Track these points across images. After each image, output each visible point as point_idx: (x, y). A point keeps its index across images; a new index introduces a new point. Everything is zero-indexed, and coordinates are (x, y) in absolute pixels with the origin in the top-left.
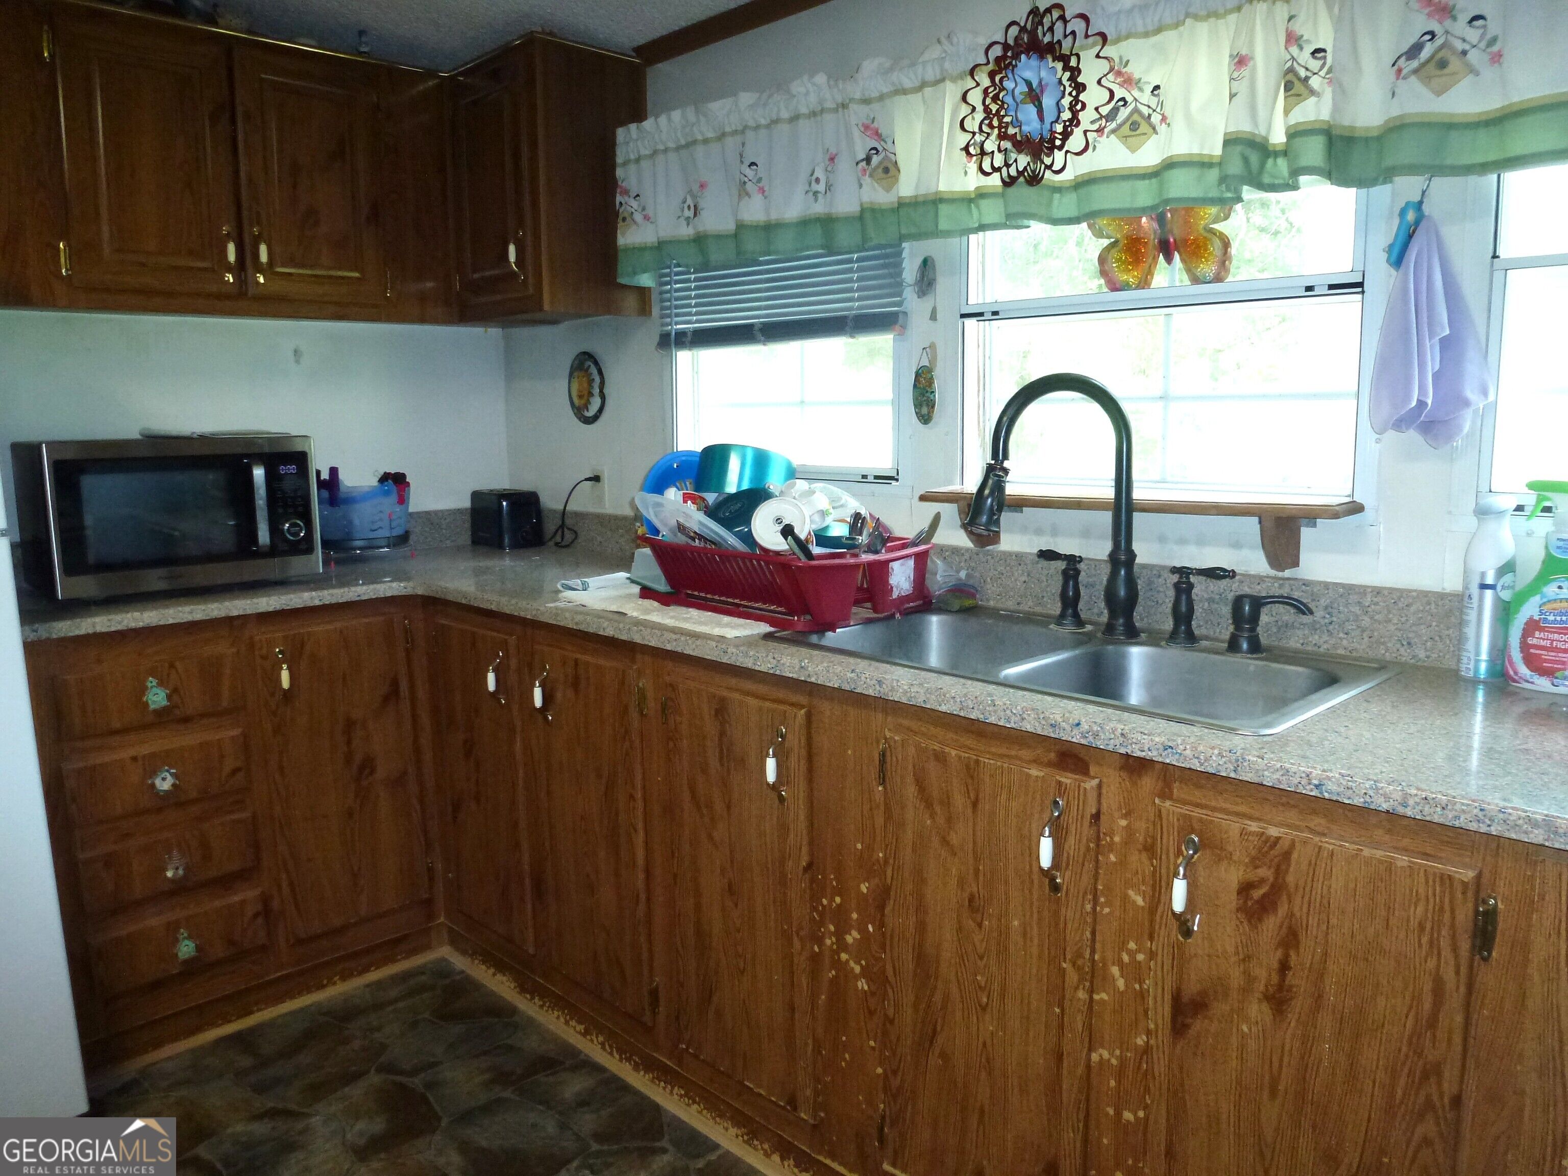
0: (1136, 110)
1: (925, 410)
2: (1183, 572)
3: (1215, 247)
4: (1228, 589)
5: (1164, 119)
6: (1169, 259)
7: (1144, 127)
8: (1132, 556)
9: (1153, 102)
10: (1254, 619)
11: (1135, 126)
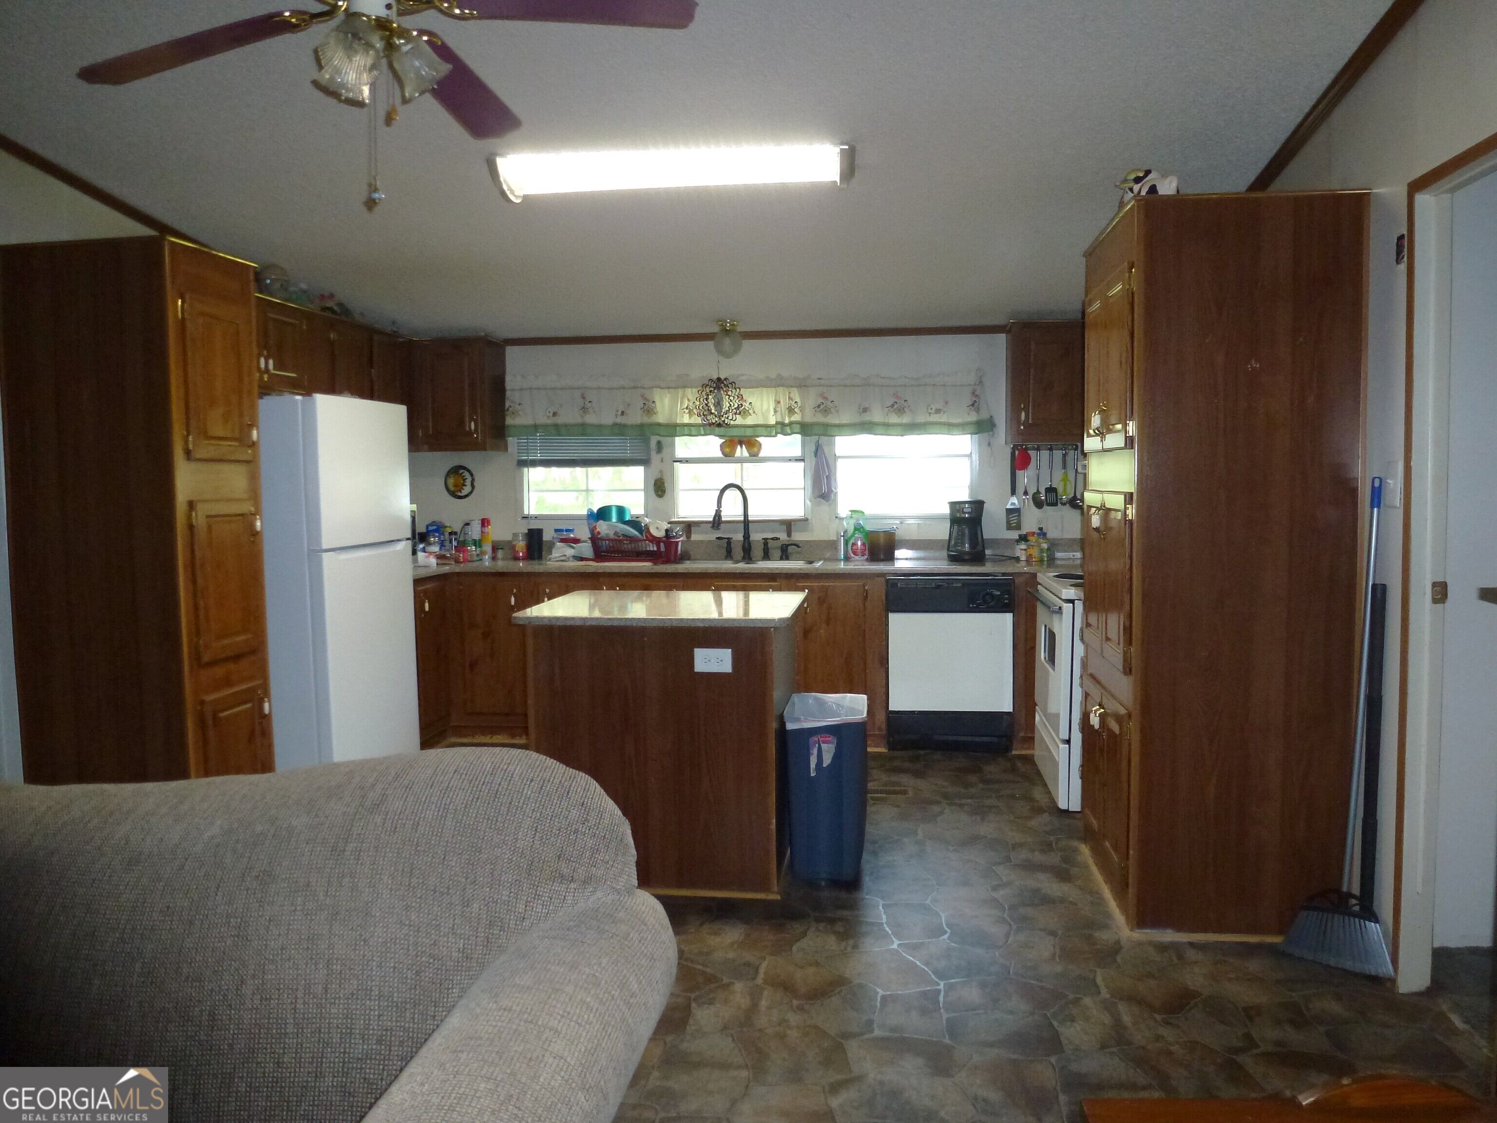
0: (744, 408)
1: (660, 493)
2: (765, 539)
3: (757, 445)
4: (778, 544)
5: (754, 412)
6: (741, 447)
7: (747, 413)
8: (749, 536)
9: (750, 407)
10: (787, 550)
11: (744, 412)
